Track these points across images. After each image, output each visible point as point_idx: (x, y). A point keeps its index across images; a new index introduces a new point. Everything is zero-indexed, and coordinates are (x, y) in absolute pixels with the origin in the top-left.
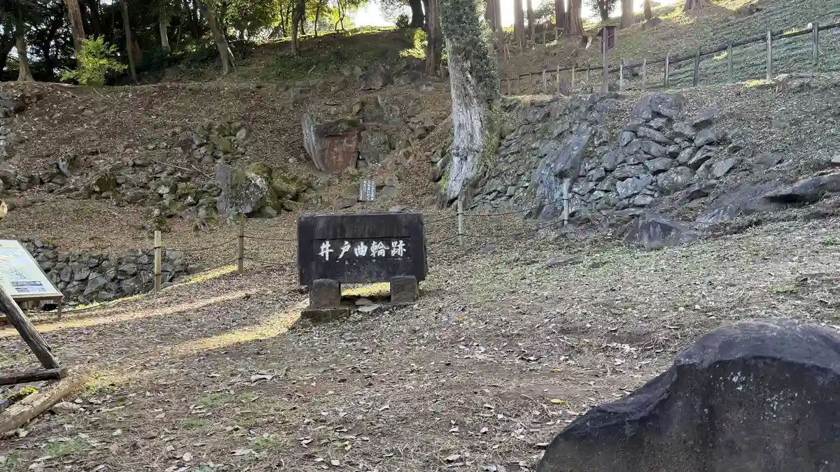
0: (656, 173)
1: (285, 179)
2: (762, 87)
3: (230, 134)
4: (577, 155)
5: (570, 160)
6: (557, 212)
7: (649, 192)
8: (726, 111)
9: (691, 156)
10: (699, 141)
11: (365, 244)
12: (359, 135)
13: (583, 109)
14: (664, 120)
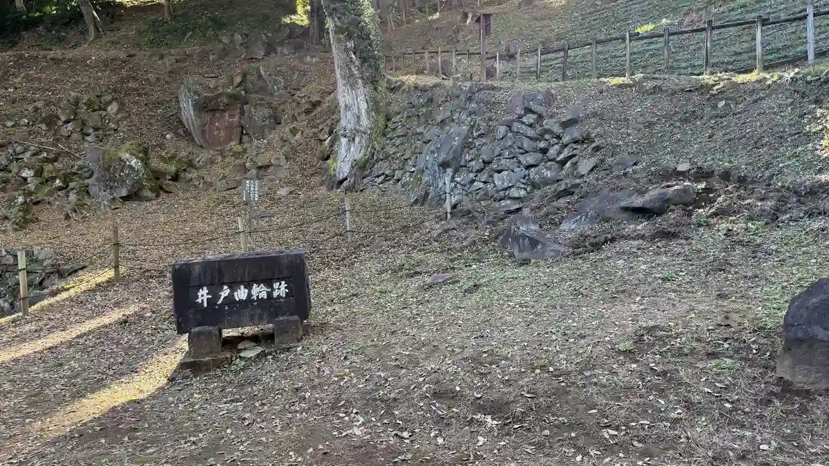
0: (529, 167)
1: (163, 159)
2: (620, 86)
3: (100, 109)
4: (458, 146)
5: (452, 150)
6: (441, 200)
7: (522, 186)
8: (590, 109)
9: (559, 153)
10: (566, 139)
11: (245, 287)
12: (242, 109)
13: (463, 97)
14: (535, 116)
